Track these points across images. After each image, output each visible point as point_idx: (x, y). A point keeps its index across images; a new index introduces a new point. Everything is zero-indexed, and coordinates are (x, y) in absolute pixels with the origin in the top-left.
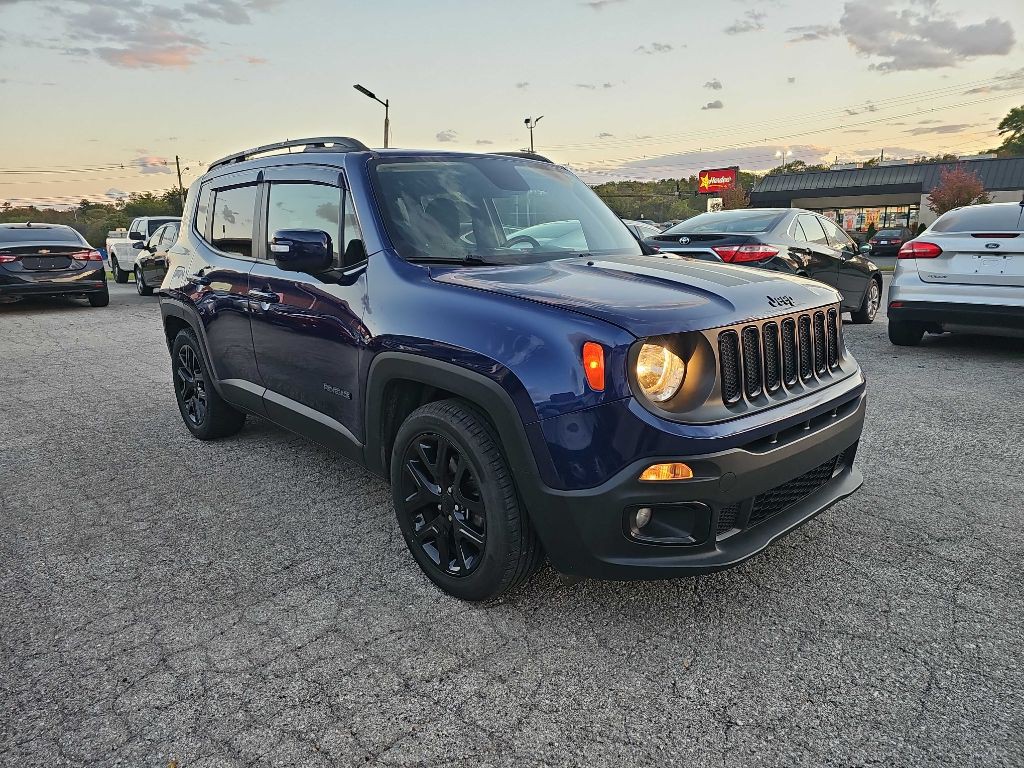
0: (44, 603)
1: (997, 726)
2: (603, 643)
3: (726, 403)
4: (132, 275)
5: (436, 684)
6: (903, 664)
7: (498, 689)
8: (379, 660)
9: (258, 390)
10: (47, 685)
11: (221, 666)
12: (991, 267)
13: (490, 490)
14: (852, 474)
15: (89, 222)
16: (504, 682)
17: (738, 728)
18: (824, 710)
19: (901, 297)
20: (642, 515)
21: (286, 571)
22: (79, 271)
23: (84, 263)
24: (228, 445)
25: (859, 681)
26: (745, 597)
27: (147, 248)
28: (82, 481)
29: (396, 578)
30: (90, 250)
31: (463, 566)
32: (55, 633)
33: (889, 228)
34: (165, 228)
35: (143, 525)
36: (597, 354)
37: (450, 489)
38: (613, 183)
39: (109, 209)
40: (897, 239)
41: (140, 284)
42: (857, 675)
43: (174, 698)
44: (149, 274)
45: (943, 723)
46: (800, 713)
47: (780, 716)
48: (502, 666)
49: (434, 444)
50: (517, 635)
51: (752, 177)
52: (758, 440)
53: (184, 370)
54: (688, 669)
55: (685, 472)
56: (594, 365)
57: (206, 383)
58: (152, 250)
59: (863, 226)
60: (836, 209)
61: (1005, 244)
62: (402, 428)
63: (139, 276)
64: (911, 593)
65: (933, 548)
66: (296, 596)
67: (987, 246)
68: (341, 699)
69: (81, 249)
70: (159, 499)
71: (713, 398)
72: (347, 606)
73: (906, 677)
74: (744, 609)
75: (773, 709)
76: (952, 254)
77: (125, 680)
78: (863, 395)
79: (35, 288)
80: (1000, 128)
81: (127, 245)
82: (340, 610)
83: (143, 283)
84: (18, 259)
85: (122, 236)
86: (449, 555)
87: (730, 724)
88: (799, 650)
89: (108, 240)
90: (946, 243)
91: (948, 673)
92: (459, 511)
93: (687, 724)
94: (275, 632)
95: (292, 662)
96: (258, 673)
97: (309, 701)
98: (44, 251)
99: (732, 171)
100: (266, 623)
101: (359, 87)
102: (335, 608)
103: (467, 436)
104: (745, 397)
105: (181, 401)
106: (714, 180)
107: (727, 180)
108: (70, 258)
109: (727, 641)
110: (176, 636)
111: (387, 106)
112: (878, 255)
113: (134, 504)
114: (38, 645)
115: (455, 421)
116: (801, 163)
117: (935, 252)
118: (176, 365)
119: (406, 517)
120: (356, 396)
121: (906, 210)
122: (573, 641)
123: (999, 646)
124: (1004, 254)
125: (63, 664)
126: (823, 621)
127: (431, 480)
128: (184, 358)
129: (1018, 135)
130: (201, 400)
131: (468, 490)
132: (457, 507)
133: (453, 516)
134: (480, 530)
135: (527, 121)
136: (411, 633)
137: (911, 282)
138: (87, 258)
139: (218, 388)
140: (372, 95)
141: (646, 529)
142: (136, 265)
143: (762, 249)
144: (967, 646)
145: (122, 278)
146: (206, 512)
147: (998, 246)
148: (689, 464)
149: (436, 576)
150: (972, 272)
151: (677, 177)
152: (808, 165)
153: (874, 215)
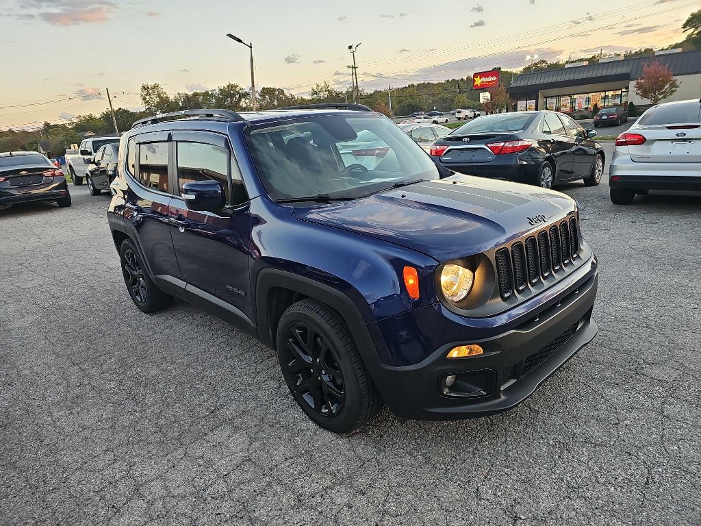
0: (53, 450)
1: (693, 509)
2: (428, 460)
3: (502, 297)
4: (85, 179)
5: (318, 499)
6: (630, 464)
7: (361, 501)
8: (279, 482)
9: (181, 284)
10: (62, 513)
11: (176, 492)
12: (680, 150)
13: (346, 364)
14: (590, 326)
15: (51, 138)
16: (364, 494)
17: (521, 521)
18: (578, 503)
19: (618, 173)
20: (450, 379)
21: (212, 415)
22: (48, 184)
23: (52, 178)
24: (164, 316)
25: (600, 480)
26: (521, 417)
27: (93, 162)
28: (69, 351)
29: (286, 417)
30: (55, 169)
31: (330, 411)
32: (63, 473)
33: (608, 107)
34: (105, 148)
35: (113, 384)
36: (413, 274)
37: (318, 360)
38: (413, 85)
39: (64, 127)
40: (614, 115)
41: (92, 188)
42: (599, 475)
43: (146, 519)
44: (97, 180)
45: (658, 509)
46: (562, 507)
47: (549, 510)
48: (362, 482)
49: (305, 329)
50: (369, 457)
51: (510, 74)
52: (525, 322)
53: (129, 266)
54: (486, 477)
55: (478, 350)
56: (411, 282)
57: (146, 276)
58: (97, 164)
59: (590, 106)
60: (570, 95)
61: (690, 133)
62: (282, 318)
63: (90, 182)
64: (632, 408)
65: (647, 370)
66: (219, 436)
67: (677, 135)
68: (257, 514)
69: (48, 169)
70: (123, 363)
71: (494, 297)
72: (256, 440)
73: (631, 475)
74: (521, 428)
75: (544, 505)
76: (654, 141)
77: (113, 507)
78: (596, 274)
79: (20, 199)
80: (683, 28)
81: (79, 158)
82: (251, 444)
83: (93, 187)
84: (6, 180)
85: (75, 152)
86: (321, 402)
87: (516, 519)
88: (559, 457)
89: (66, 156)
90: (648, 134)
91: (660, 470)
92: (325, 374)
93: (488, 520)
94: (209, 463)
95: (222, 487)
96: (199, 495)
97: (236, 516)
98: (24, 173)
99: (496, 72)
100: (202, 457)
101: (230, 36)
102: (247, 441)
103: (327, 327)
104: (515, 292)
105: (129, 287)
106: (484, 80)
107: (494, 79)
108: (42, 175)
109: (511, 453)
110: (145, 470)
111: (251, 47)
112: (601, 127)
113: (105, 367)
114: (53, 482)
115: (319, 317)
116: (544, 62)
117: (641, 140)
118: (124, 262)
119: (290, 376)
120: (249, 294)
121: (619, 92)
122: (408, 459)
123: (693, 446)
124: (689, 140)
125: (71, 496)
126: (575, 434)
127: (305, 353)
128: (129, 258)
129: (696, 32)
130: (142, 287)
131: (330, 361)
132: (323, 372)
133: (321, 377)
134: (340, 388)
135: (350, 47)
136: (299, 460)
137: (625, 162)
138: (54, 175)
139: (154, 280)
140: (240, 41)
141: (453, 388)
142: (87, 174)
143: (520, 144)
144: (672, 448)
145: (78, 181)
146: (155, 371)
147: (685, 135)
148: (479, 344)
149: (313, 415)
150: (667, 154)
151: (458, 78)
152: (549, 62)
153: (596, 98)
